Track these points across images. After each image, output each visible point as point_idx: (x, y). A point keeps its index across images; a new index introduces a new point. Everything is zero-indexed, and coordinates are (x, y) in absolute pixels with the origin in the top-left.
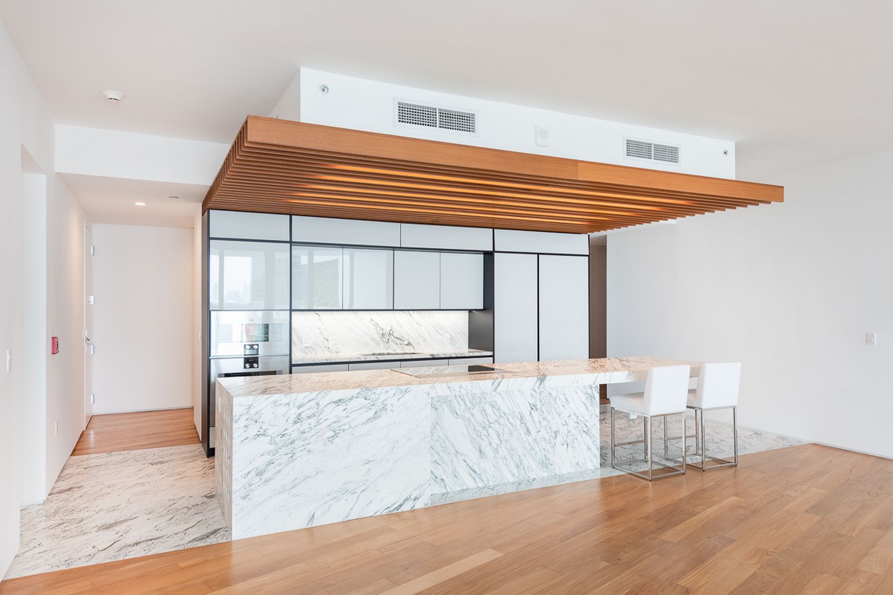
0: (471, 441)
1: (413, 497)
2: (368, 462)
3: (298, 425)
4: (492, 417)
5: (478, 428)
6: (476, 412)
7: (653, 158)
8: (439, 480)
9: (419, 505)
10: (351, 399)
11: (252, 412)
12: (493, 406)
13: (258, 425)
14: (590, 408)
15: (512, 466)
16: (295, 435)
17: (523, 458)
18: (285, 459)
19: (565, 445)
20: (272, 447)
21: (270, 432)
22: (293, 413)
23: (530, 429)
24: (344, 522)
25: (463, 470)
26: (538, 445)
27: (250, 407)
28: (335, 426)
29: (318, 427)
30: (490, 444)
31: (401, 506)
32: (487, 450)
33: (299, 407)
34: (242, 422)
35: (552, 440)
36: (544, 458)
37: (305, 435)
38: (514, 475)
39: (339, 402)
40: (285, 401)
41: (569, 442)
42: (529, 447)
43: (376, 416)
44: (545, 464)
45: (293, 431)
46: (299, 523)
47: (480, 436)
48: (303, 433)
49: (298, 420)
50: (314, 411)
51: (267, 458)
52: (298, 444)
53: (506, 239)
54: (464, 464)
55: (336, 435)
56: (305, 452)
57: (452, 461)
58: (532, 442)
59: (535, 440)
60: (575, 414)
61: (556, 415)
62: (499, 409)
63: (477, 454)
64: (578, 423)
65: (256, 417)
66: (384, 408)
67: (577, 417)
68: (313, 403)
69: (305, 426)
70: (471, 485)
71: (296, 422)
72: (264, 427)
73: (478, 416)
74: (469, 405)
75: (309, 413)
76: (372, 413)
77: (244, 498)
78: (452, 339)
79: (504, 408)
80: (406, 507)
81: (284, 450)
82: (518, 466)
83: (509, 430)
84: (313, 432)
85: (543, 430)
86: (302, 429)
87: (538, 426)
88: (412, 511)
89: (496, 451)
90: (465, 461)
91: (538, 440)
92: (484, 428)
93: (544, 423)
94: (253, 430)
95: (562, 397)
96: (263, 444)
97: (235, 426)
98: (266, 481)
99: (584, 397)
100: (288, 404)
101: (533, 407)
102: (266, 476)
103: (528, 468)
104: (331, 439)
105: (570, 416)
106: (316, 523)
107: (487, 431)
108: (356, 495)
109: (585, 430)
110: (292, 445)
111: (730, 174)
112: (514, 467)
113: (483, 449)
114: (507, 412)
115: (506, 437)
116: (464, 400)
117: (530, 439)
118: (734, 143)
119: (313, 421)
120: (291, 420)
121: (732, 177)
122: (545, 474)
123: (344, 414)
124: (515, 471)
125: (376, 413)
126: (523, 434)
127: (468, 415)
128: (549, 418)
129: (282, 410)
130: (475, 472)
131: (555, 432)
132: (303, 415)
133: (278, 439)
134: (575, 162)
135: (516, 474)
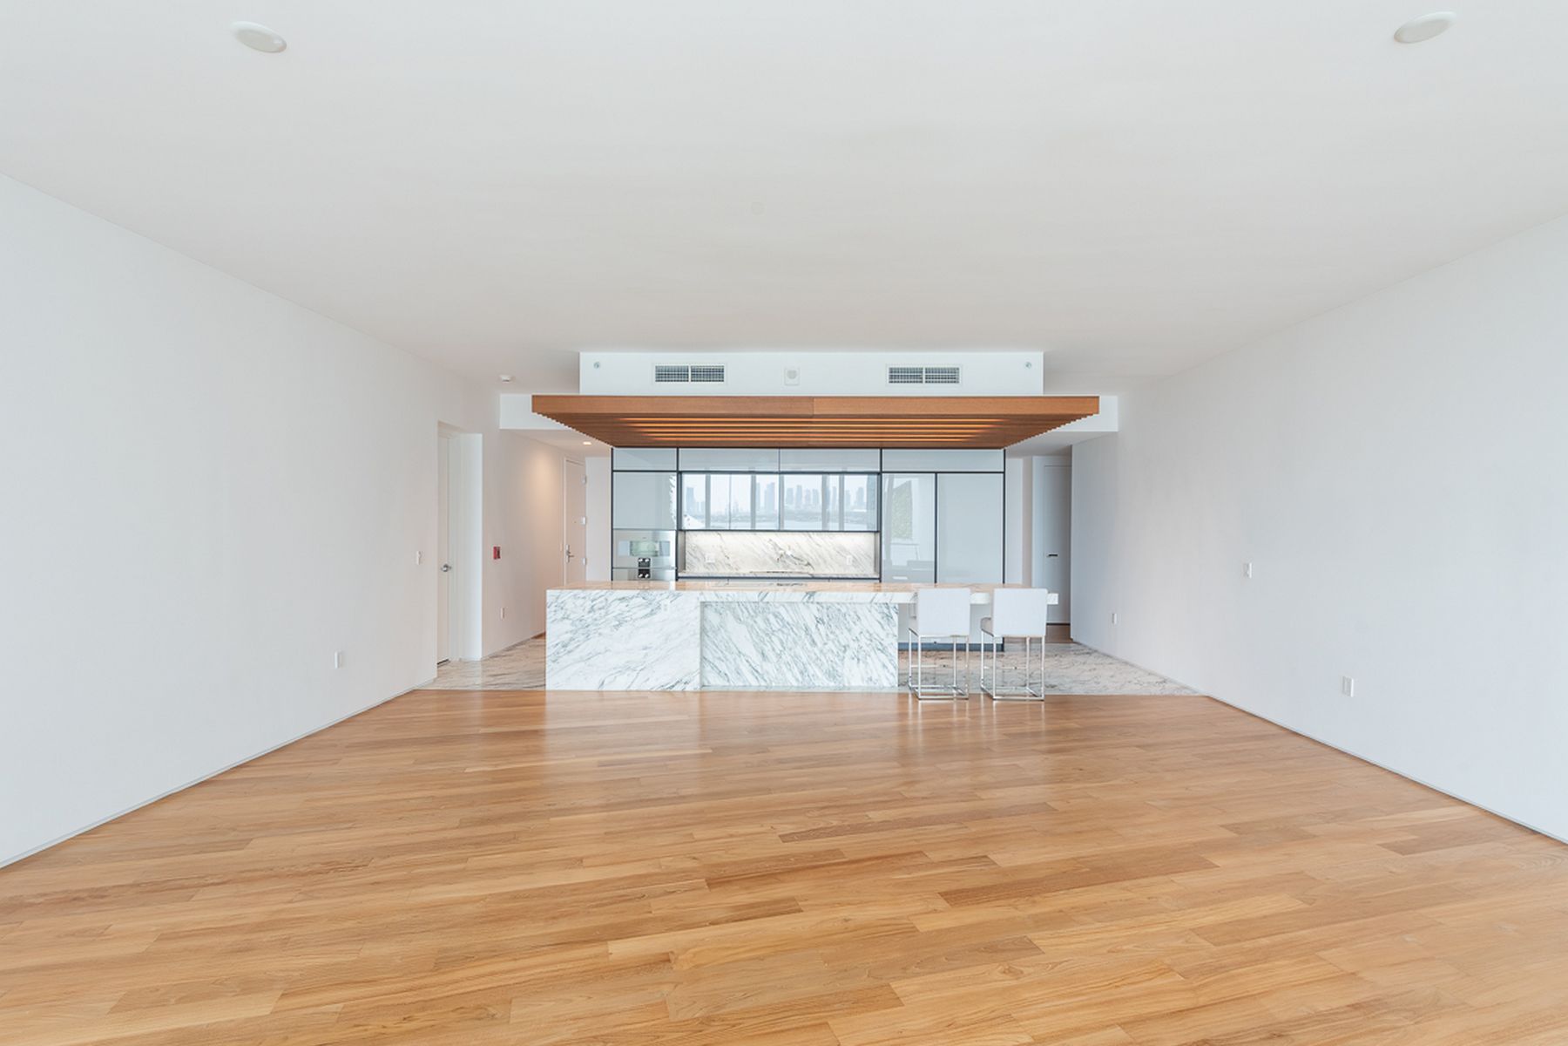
0: (754, 646)
1: (684, 681)
2: (645, 648)
3: (591, 614)
4: (776, 626)
5: (761, 634)
6: (759, 620)
7: (924, 380)
8: (723, 675)
9: (689, 688)
10: (632, 598)
11: (560, 601)
12: (776, 617)
13: (563, 612)
14: (886, 627)
15: (796, 671)
16: (589, 621)
17: (808, 666)
18: (582, 637)
19: (856, 659)
20: (574, 628)
21: (572, 616)
22: (588, 604)
23: (816, 640)
24: (626, 691)
25: (745, 669)
26: (825, 657)
27: (558, 598)
28: (619, 617)
29: (607, 617)
30: (774, 650)
31: (673, 686)
32: (771, 655)
33: (592, 601)
34: (553, 608)
35: (841, 654)
36: (831, 669)
37: (597, 622)
38: (797, 680)
39: (622, 599)
40: (582, 595)
41: (860, 657)
42: (814, 657)
43: (652, 613)
44: (832, 674)
45: (589, 618)
46: (592, 685)
47: (763, 642)
48: (596, 620)
49: (592, 610)
50: (604, 604)
51: (569, 635)
52: (592, 628)
53: (893, 458)
54: (747, 664)
55: (620, 624)
56: (597, 635)
57: (735, 660)
58: (817, 652)
59: (821, 651)
60: (868, 632)
61: (845, 631)
62: (782, 620)
63: (760, 656)
64: (871, 641)
65: (562, 605)
66: (659, 608)
67: (871, 635)
68: (602, 599)
69: (597, 615)
70: (754, 683)
71: (590, 612)
72: (568, 613)
73: (763, 625)
74: (752, 614)
75: (601, 606)
76: (649, 610)
77: (554, 661)
78: (855, 560)
79: (787, 618)
80: (678, 688)
81: (581, 631)
82: (802, 673)
83: (794, 639)
84: (604, 620)
85: (830, 643)
86: (595, 617)
87: (825, 639)
88: (683, 692)
89: (779, 656)
90: (747, 661)
91: (825, 651)
92: (767, 635)
93: (832, 636)
94: (560, 615)
95: (852, 614)
96: (567, 625)
97: (548, 610)
98: (569, 652)
99: (879, 617)
100: (584, 598)
101: (819, 621)
102: (568, 648)
103: (813, 676)
104: (617, 627)
105: (861, 633)
106: (605, 688)
107: (770, 638)
108: (635, 673)
109: (880, 647)
110: (587, 629)
111: (1038, 390)
112: (798, 673)
113: (766, 654)
114: (791, 622)
115: (790, 645)
116: (746, 609)
117: (816, 650)
118: (1042, 354)
119: (603, 612)
120: (587, 610)
121: (1041, 393)
122: (832, 684)
123: (627, 609)
124: (799, 676)
125: (652, 610)
126: (808, 646)
127: (751, 622)
128: (837, 632)
129: (580, 602)
130: (757, 671)
131: (844, 647)
132: (595, 607)
133: (577, 623)
134: (811, 399)
135: (800, 679)
